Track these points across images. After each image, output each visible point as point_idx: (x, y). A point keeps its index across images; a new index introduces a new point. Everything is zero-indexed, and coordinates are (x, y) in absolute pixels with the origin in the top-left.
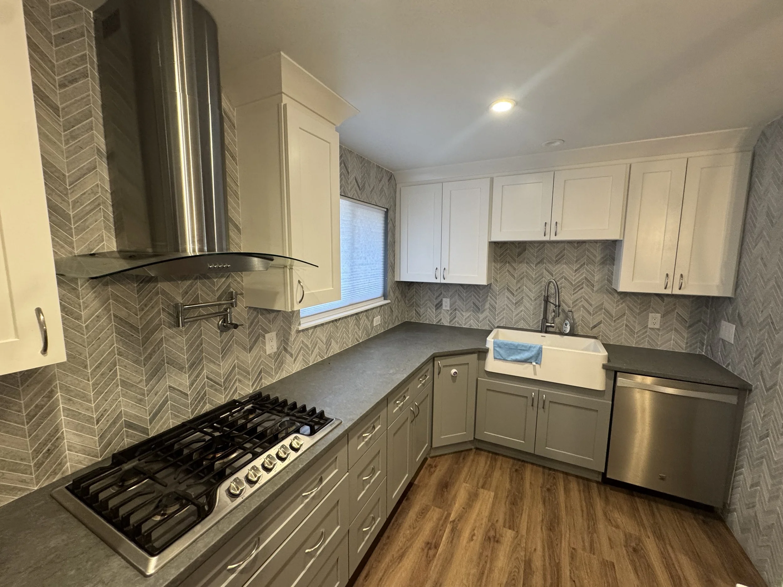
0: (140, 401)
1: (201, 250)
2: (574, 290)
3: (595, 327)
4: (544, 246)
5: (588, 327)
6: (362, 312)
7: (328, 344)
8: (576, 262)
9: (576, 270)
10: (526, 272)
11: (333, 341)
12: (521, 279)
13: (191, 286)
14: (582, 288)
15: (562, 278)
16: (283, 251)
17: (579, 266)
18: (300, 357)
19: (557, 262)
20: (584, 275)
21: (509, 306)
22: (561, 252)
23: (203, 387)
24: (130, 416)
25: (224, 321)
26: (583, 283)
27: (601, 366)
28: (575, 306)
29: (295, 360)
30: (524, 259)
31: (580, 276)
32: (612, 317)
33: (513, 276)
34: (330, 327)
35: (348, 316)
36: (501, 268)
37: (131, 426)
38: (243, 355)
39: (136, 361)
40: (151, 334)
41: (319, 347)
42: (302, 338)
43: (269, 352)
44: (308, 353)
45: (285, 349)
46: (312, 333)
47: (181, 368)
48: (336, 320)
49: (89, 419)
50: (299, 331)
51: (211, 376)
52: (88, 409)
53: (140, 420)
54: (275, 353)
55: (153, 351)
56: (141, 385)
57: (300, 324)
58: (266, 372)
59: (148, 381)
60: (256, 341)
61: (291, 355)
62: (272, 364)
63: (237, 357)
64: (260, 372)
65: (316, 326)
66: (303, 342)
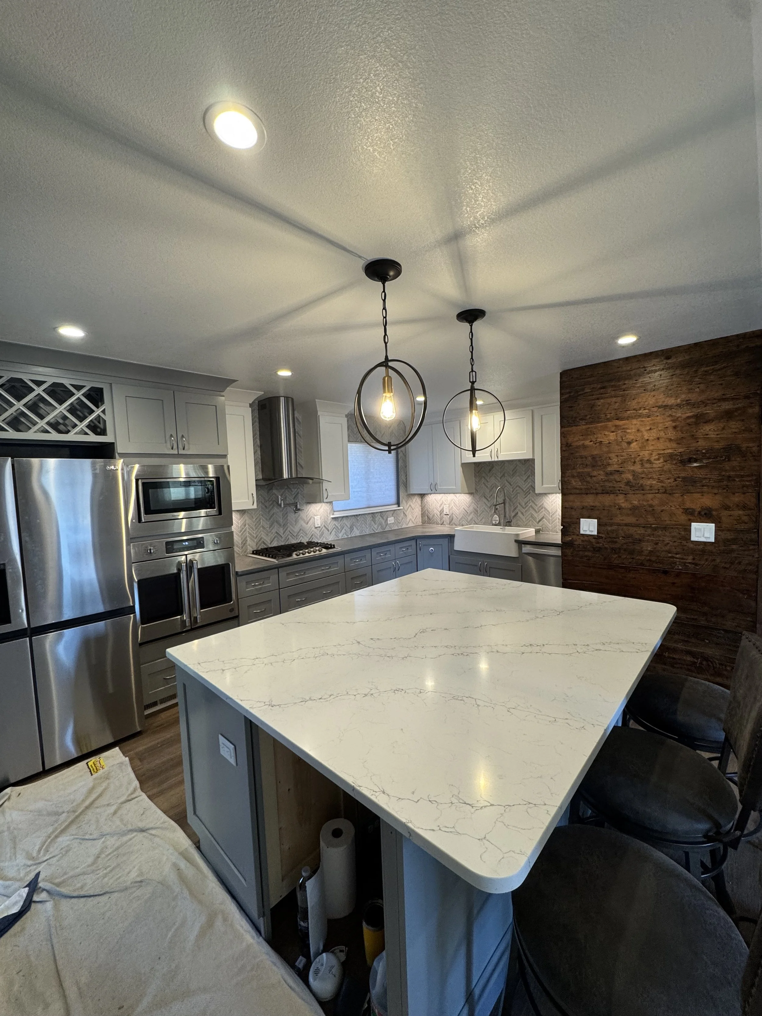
0: (267, 535)
1: (288, 477)
2: (525, 494)
3: (540, 521)
4: (504, 464)
5: (536, 521)
6: (377, 513)
7: (351, 528)
8: (525, 474)
9: (525, 481)
10: (495, 483)
11: (355, 528)
12: (492, 488)
13: (283, 492)
14: (530, 493)
15: (517, 487)
16: (320, 477)
17: (526, 477)
18: (333, 533)
19: (513, 475)
20: (530, 484)
21: (486, 508)
22: (515, 468)
23: (288, 536)
24: (265, 540)
25: (296, 508)
26: (530, 490)
27: (514, 541)
28: (526, 507)
29: (330, 533)
30: (493, 474)
31: (528, 485)
32: (550, 513)
33: (487, 487)
34: (354, 520)
35: (366, 514)
36: (479, 481)
37: (264, 543)
38: (304, 525)
39: (266, 519)
40: (271, 509)
41: (345, 530)
42: (335, 523)
43: (316, 526)
44: (338, 531)
45: (325, 526)
46: (341, 520)
47: (280, 525)
48: (357, 515)
49: (254, 537)
50: (333, 518)
51: (291, 531)
52: (253, 533)
53: (267, 542)
54: (319, 527)
55: (271, 517)
56: (268, 529)
57: (333, 514)
58: (315, 536)
59: (270, 528)
60: (310, 519)
61: (328, 531)
62: (318, 532)
63: (302, 526)
64: (312, 535)
65: (343, 517)
66: (335, 525)
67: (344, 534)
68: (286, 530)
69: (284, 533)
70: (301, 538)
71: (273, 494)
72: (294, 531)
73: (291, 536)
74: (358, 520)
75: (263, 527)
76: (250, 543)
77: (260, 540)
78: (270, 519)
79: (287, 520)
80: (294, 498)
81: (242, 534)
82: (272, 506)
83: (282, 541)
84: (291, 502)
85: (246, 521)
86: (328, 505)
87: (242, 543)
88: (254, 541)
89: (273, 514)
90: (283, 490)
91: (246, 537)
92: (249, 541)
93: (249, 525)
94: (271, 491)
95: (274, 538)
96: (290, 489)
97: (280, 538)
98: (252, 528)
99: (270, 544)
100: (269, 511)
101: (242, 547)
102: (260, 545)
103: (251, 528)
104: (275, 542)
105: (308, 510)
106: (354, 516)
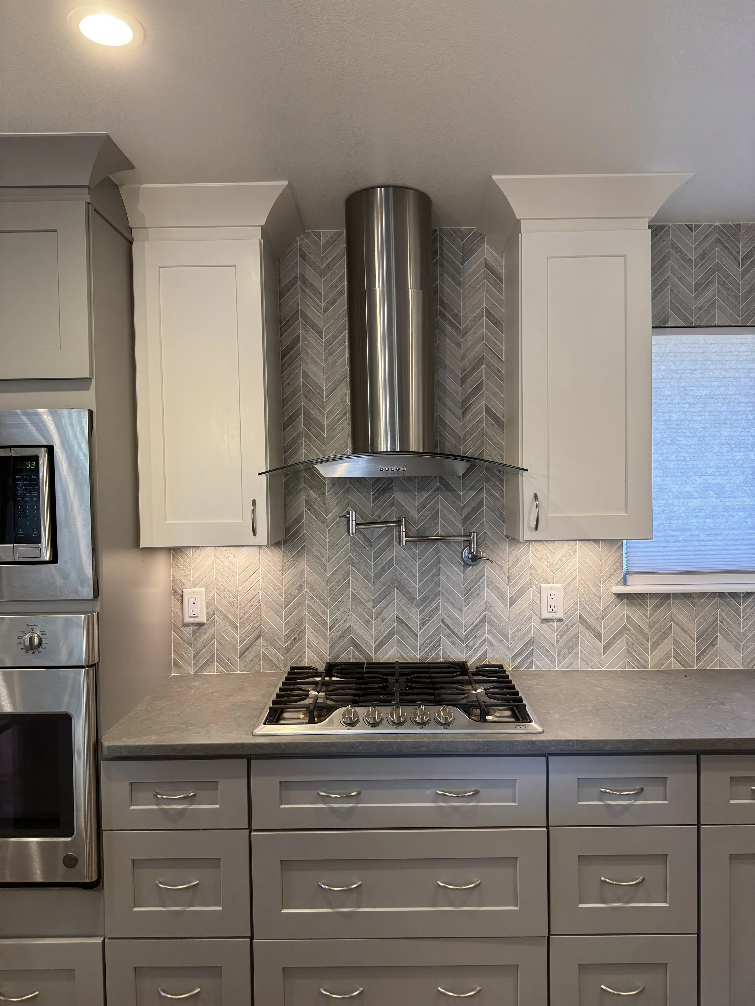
0: (367, 623)
7: (706, 640)
11: (723, 640)
13: (430, 499)
18: (621, 647)
23: (437, 633)
24: (357, 635)
25: (471, 553)
29: (606, 647)
37: (357, 646)
38: (499, 606)
39: (366, 577)
40: (382, 549)
41: (675, 641)
42: (627, 611)
43: (546, 615)
44: (641, 644)
45: (583, 621)
46: (658, 607)
47: (412, 599)
48: (734, 595)
49: (324, 623)
50: (620, 596)
51: (448, 621)
52: (324, 613)
53: (367, 644)
54: (560, 620)
55: (383, 570)
56: (370, 605)
57: (625, 582)
58: (541, 648)
59: (377, 602)
60: (522, 592)
61: (598, 636)
62: (553, 637)
63: (489, 607)
64: (528, 644)
65: (667, 596)
66: (628, 618)
67: (668, 657)
68: (431, 615)
69: (423, 624)
70: (486, 647)
71: (392, 505)
72: (459, 624)
73: (448, 636)
74: (737, 611)
75: (355, 598)
76: (313, 639)
77: (343, 636)
78: (378, 576)
79: (437, 584)
80: (466, 519)
81: (291, 612)
82: (384, 540)
83: (415, 648)
84: (452, 531)
85: (303, 574)
86: (602, 548)
87: (288, 637)
88: (325, 637)
89: (390, 563)
90: (426, 495)
91: (301, 623)
92: (310, 635)
93: (312, 589)
94: (387, 495)
95: (391, 634)
96: (452, 490)
97: (411, 639)
98: (322, 599)
99: (379, 647)
100: (376, 556)
101: (288, 649)
102: (345, 649)
103: (317, 596)
104: (393, 647)
105: (516, 562)
106: (722, 595)
